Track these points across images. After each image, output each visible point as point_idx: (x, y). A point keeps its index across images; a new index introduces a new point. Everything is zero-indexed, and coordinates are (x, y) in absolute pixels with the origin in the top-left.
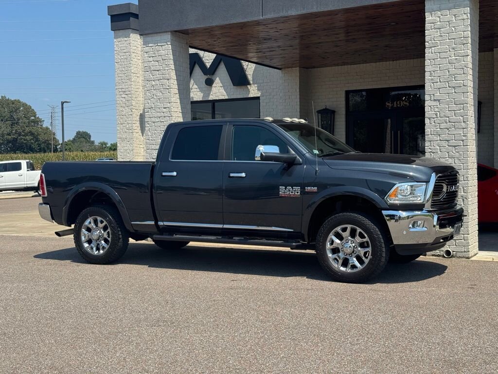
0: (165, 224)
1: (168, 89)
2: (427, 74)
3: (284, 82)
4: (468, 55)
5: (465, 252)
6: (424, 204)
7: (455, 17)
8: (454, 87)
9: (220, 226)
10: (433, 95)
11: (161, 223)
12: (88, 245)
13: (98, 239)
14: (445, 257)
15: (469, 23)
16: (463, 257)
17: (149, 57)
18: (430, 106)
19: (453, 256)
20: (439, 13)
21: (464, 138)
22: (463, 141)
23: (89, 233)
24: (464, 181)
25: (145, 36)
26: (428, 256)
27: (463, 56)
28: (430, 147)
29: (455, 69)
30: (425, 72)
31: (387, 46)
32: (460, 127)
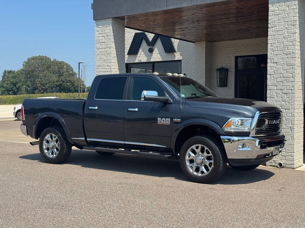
0: (91, 140)
1: (109, 54)
2: (269, 45)
3: (196, 50)
4: (296, 33)
5: (291, 164)
6: (250, 132)
7: (288, 7)
8: (286, 54)
9: (122, 142)
10: (273, 59)
11: (88, 139)
12: (47, 151)
13: (53, 148)
14: (278, 167)
15: (297, 11)
16: (290, 168)
17: (99, 34)
18: (271, 67)
19: (283, 167)
20: (278, 4)
21: (292, 88)
22: (291, 90)
23: (48, 144)
24: (292, 117)
25: (97, 21)
26: (267, 166)
27: (293, 33)
28: (270, 94)
29: (287, 42)
30: (268, 44)
31: (258, 27)
32: (290, 81)
